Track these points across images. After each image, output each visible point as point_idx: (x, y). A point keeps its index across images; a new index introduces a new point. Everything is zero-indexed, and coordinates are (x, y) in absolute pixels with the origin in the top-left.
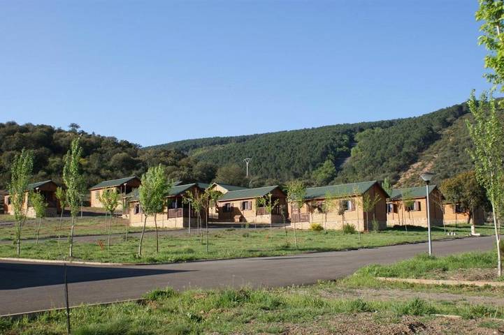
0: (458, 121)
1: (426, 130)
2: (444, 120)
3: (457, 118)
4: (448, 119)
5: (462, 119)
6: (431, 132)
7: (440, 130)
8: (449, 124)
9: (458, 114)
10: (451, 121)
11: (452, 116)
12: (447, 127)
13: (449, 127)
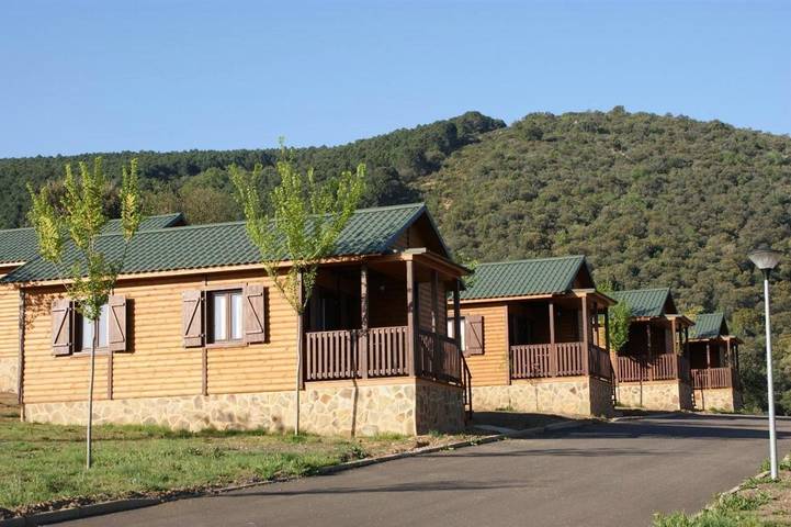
0: (450, 160)
1: (385, 177)
2: (421, 155)
3: (448, 154)
4: (429, 155)
5: (459, 155)
6: (395, 182)
7: (413, 179)
8: (431, 167)
9: (447, 144)
10: (434, 158)
11: (436, 146)
12: (429, 173)
13: (434, 173)
